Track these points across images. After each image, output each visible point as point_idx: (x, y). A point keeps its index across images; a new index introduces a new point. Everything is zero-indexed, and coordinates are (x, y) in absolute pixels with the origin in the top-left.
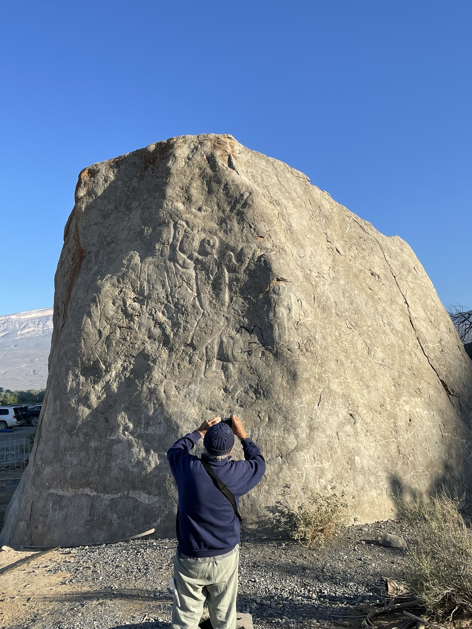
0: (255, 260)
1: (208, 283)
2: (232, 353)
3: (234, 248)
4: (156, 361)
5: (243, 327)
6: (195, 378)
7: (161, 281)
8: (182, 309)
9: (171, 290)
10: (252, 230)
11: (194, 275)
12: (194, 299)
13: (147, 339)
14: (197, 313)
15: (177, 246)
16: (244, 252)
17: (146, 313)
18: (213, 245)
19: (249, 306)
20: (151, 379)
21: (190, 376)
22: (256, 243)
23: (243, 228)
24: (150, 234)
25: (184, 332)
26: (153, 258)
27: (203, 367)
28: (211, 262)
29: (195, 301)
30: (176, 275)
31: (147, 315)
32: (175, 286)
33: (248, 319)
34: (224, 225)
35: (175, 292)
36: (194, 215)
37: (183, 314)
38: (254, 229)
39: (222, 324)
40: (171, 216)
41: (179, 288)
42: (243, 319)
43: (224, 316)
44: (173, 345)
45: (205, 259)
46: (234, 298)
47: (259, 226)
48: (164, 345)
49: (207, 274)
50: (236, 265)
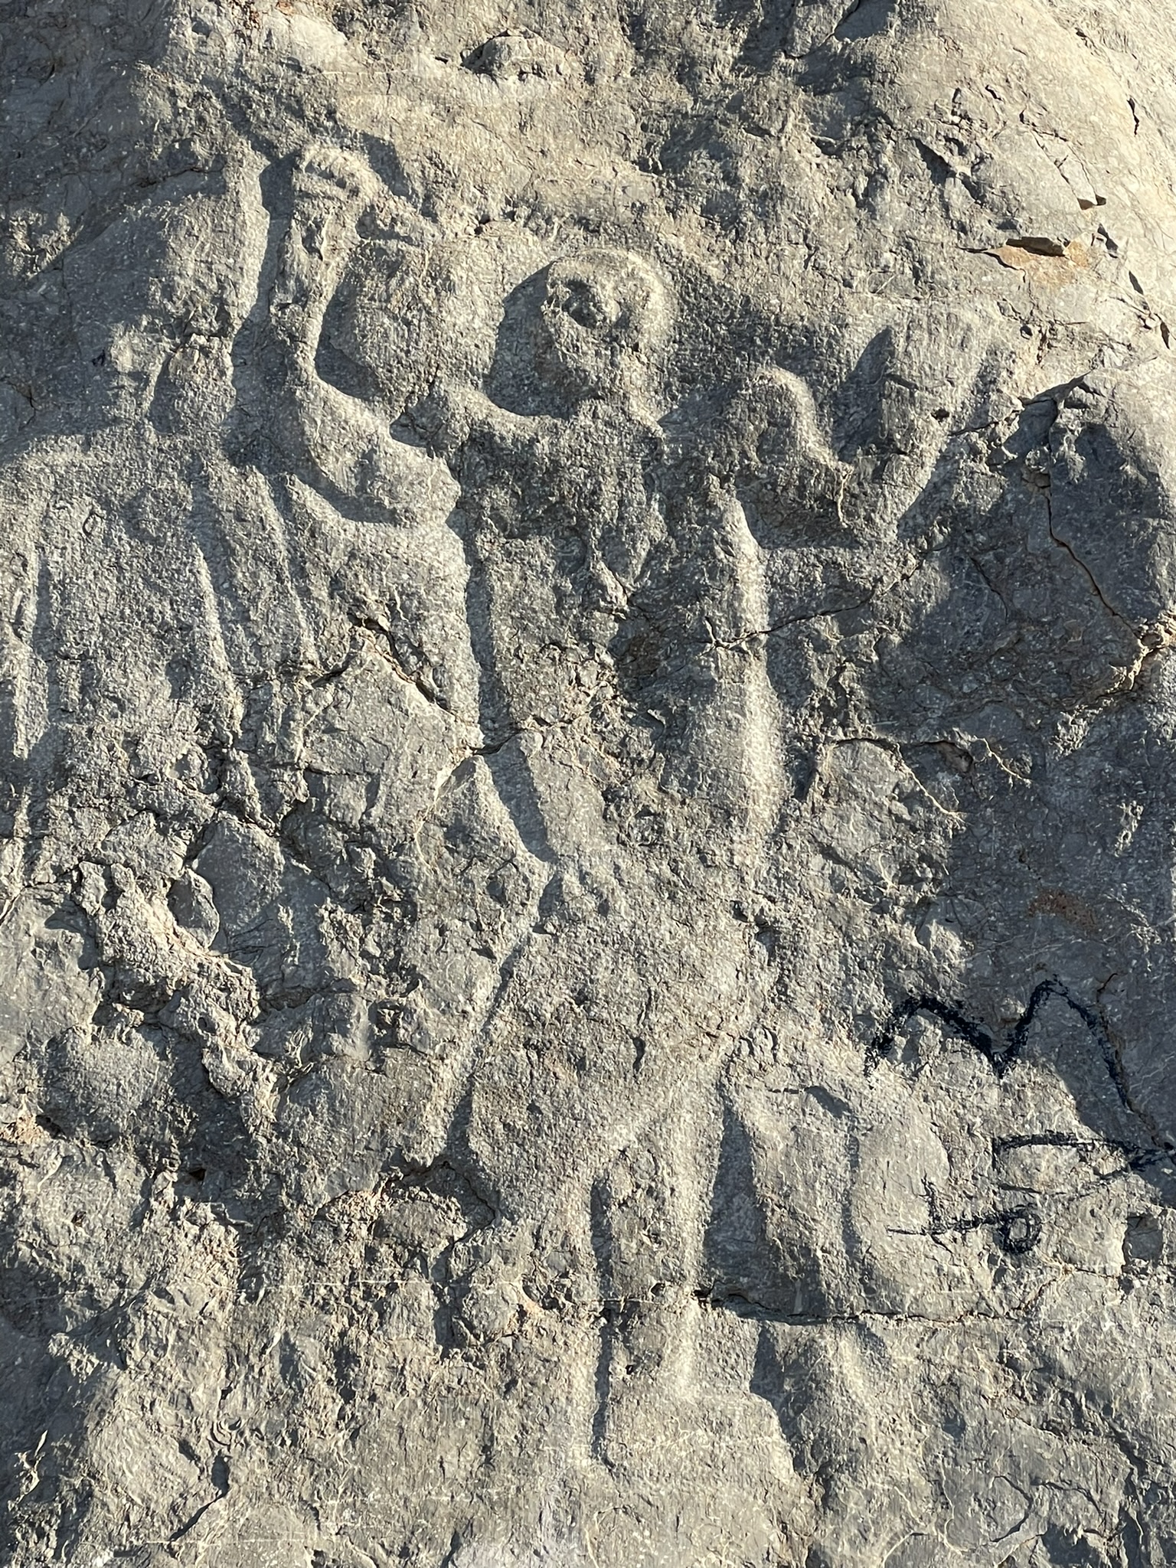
0: (1005, 432)
1: (584, 637)
2: (851, 1238)
3: (809, 333)
4: (125, 1330)
5: (930, 1004)
6: (504, 1480)
7: (163, 633)
8: (354, 859)
9: (249, 701)
10: (956, 192)
11: (456, 569)
12: (464, 771)
13: (35, 1137)
14: (496, 891)
15: (296, 338)
16: (900, 366)
17: (29, 907)
18: (623, 322)
19: (970, 823)
20: (85, 1498)
21: (462, 1461)
22: (996, 294)
23: (877, 179)
24: (56, 266)
25: (380, 1060)
26: (87, 445)
27: (581, 1373)
28: (610, 463)
29: (472, 791)
30: (300, 573)
31: (38, 926)
32: (289, 669)
33: (966, 933)
34: (702, 166)
35: (288, 717)
36: (437, 101)
37: (361, 906)
38: (976, 190)
39: (724, 979)
40: (239, 115)
41: (320, 682)
42: (923, 935)
43: (739, 915)
44: (279, 1179)
45: (554, 431)
46: (827, 761)
47: (1015, 164)
48: (194, 1178)
49: (575, 564)
50: (832, 477)
